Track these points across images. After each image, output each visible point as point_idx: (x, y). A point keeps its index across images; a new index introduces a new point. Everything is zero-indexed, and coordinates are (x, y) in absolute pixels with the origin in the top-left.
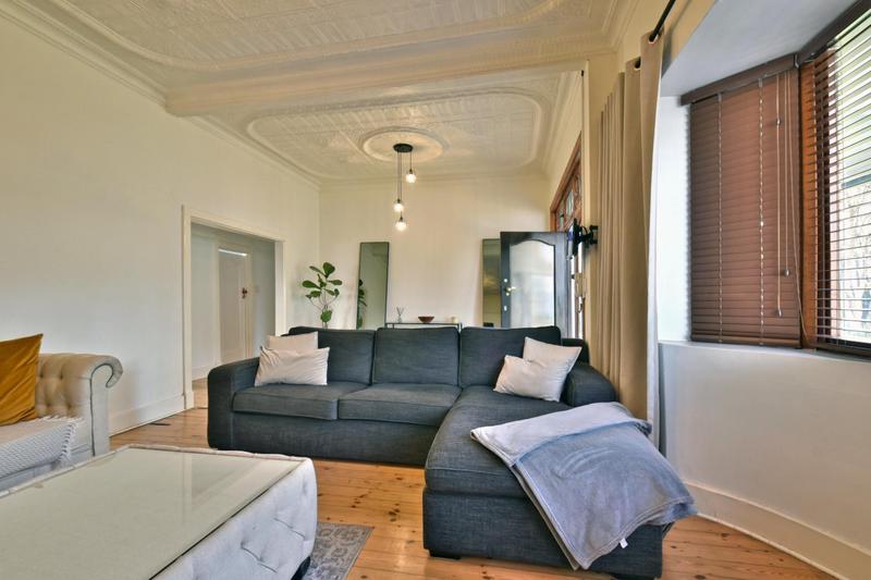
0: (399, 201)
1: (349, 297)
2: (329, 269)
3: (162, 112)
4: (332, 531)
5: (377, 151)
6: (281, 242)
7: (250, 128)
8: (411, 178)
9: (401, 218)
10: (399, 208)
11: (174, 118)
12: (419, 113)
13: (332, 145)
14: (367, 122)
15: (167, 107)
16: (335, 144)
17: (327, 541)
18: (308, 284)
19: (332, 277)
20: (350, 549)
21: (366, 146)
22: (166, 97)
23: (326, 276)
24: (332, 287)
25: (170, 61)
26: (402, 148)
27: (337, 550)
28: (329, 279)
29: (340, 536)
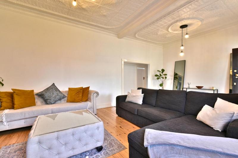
0: (182, 45)
1: (172, 79)
2: (163, 70)
3: (117, 39)
4: (117, 143)
5: (175, 30)
6: (149, 64)
7: (137, 36)
8: (187, 37)
9: (182, 52)
10: (182, 48)
11: (120, 39)
12: (188, 10)
13: (159, 33)
14: (166, 23)
15: (118, 37)
16: (160, 33)
17: (114, 146)
18: (156, 75)
19: (164, 73)
20: (116, 150)
21: (170, 30)
22: (118, 35)
23: (162, 73)
24: (164, 76)
25: (114, 27)
26: (183, 27)
27: (114, 149)
28: (163, 74)
29: (117, 146)
